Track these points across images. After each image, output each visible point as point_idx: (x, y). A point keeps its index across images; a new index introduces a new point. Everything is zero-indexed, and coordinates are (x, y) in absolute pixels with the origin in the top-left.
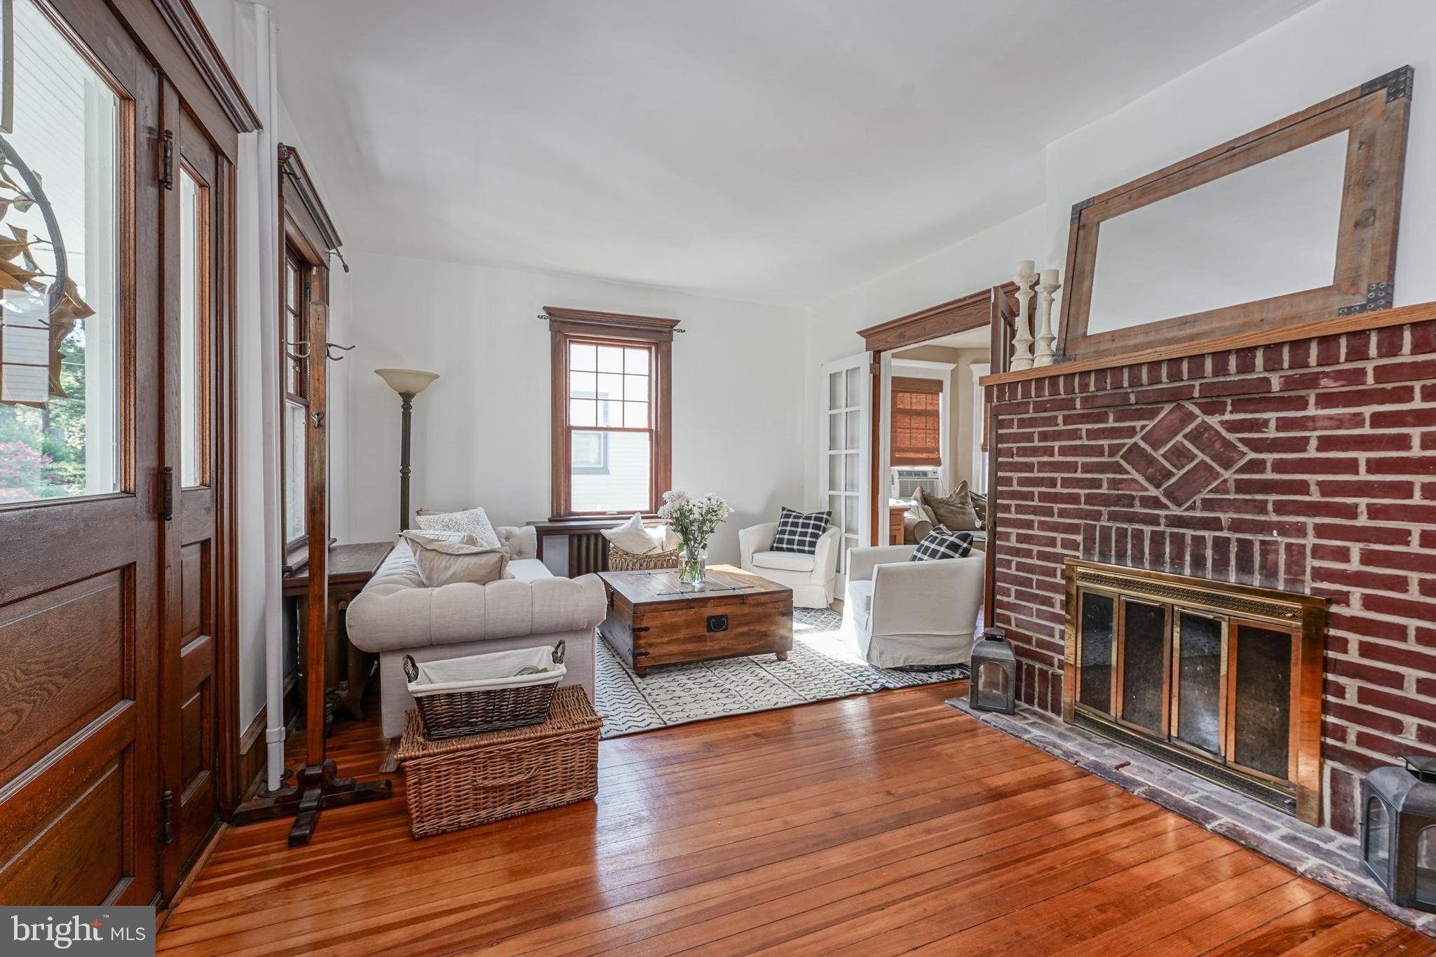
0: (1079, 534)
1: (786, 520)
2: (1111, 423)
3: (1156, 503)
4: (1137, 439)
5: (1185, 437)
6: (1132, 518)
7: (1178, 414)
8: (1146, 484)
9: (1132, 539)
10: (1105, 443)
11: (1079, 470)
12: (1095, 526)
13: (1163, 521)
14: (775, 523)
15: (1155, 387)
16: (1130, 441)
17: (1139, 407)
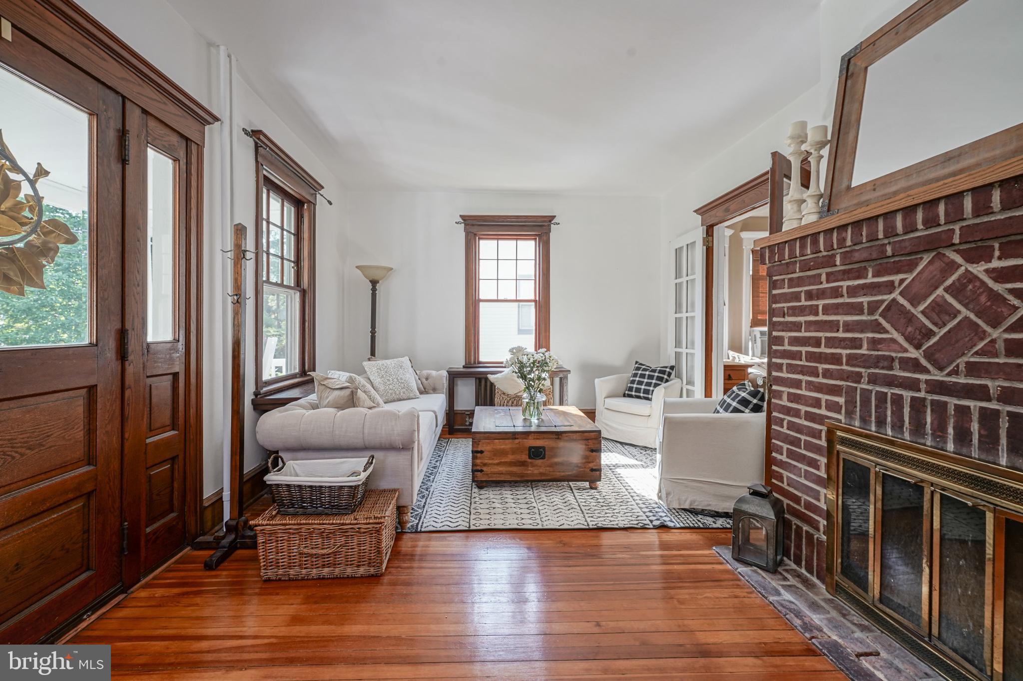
0: (841, 396)
1: (636, 372)
2: (870, 279)
3: (915, 366)
4: (895, 295)
5: (946, 290)
6: (891, 382)
7: (938, 264)
8: (906, 345)
9: (891, 405)
10: (865, 300)
11: (841, 329)
12: (856, 388)
13: (923, 386)
14: (628, 375)
15: (912, 235)
16: (888, 297)
17: (897, 259)
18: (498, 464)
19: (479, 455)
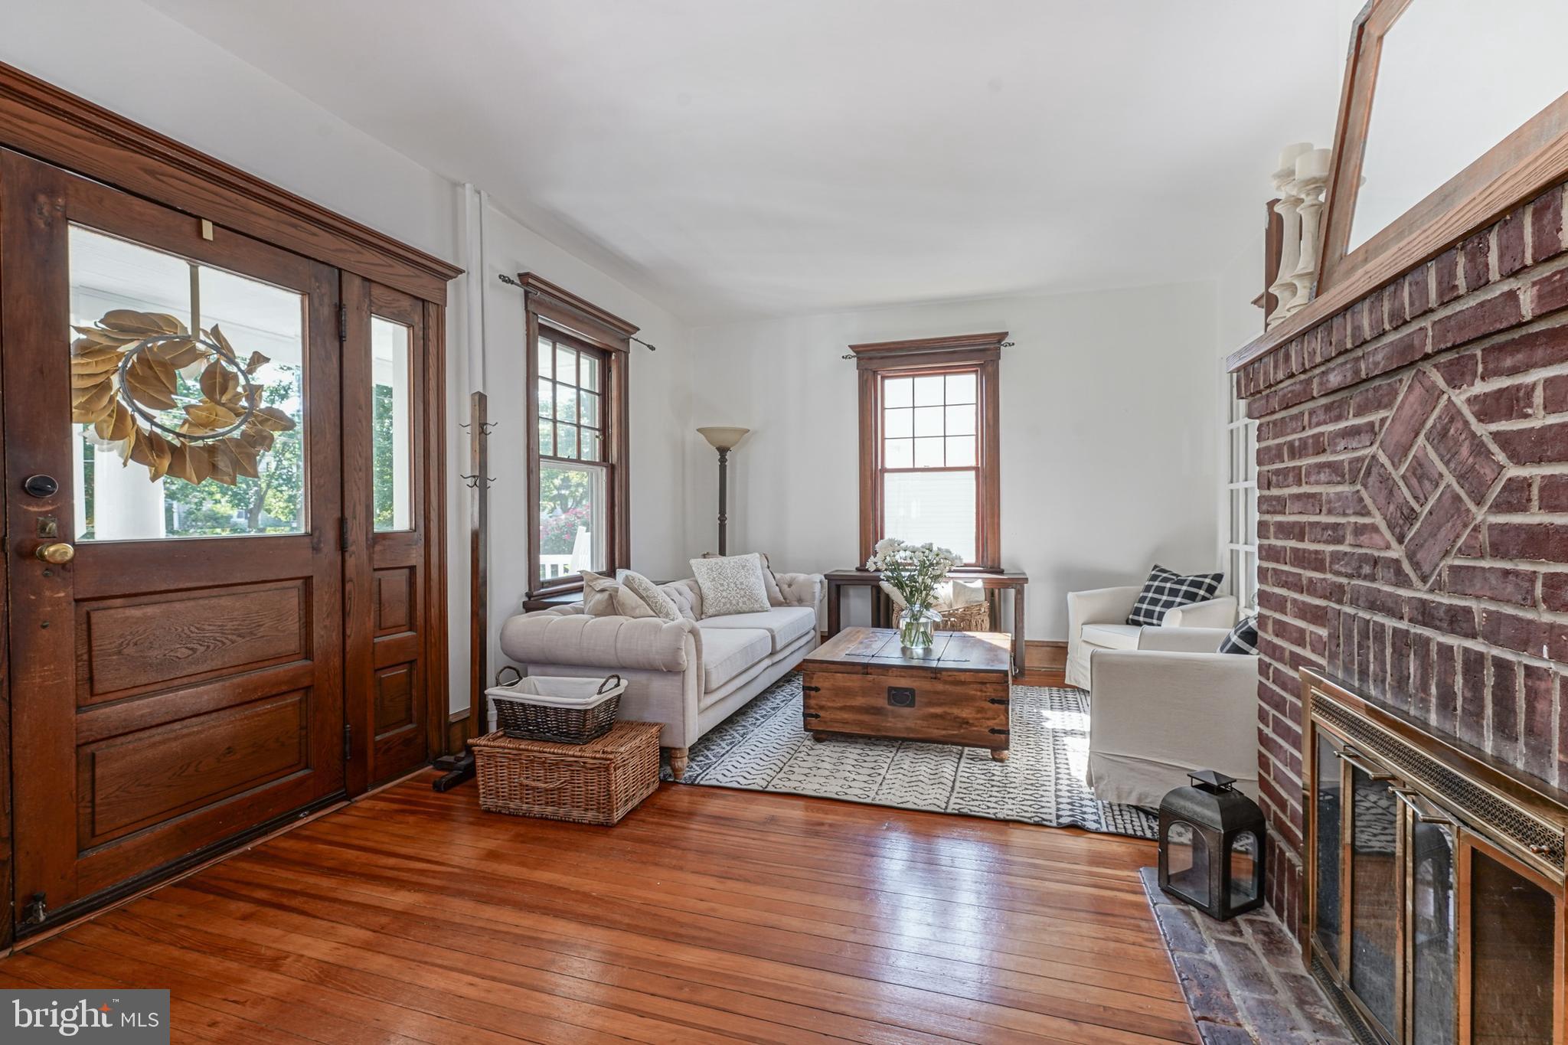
1: (1151, 583)
18: (843, 708)
19: (813, 693)
